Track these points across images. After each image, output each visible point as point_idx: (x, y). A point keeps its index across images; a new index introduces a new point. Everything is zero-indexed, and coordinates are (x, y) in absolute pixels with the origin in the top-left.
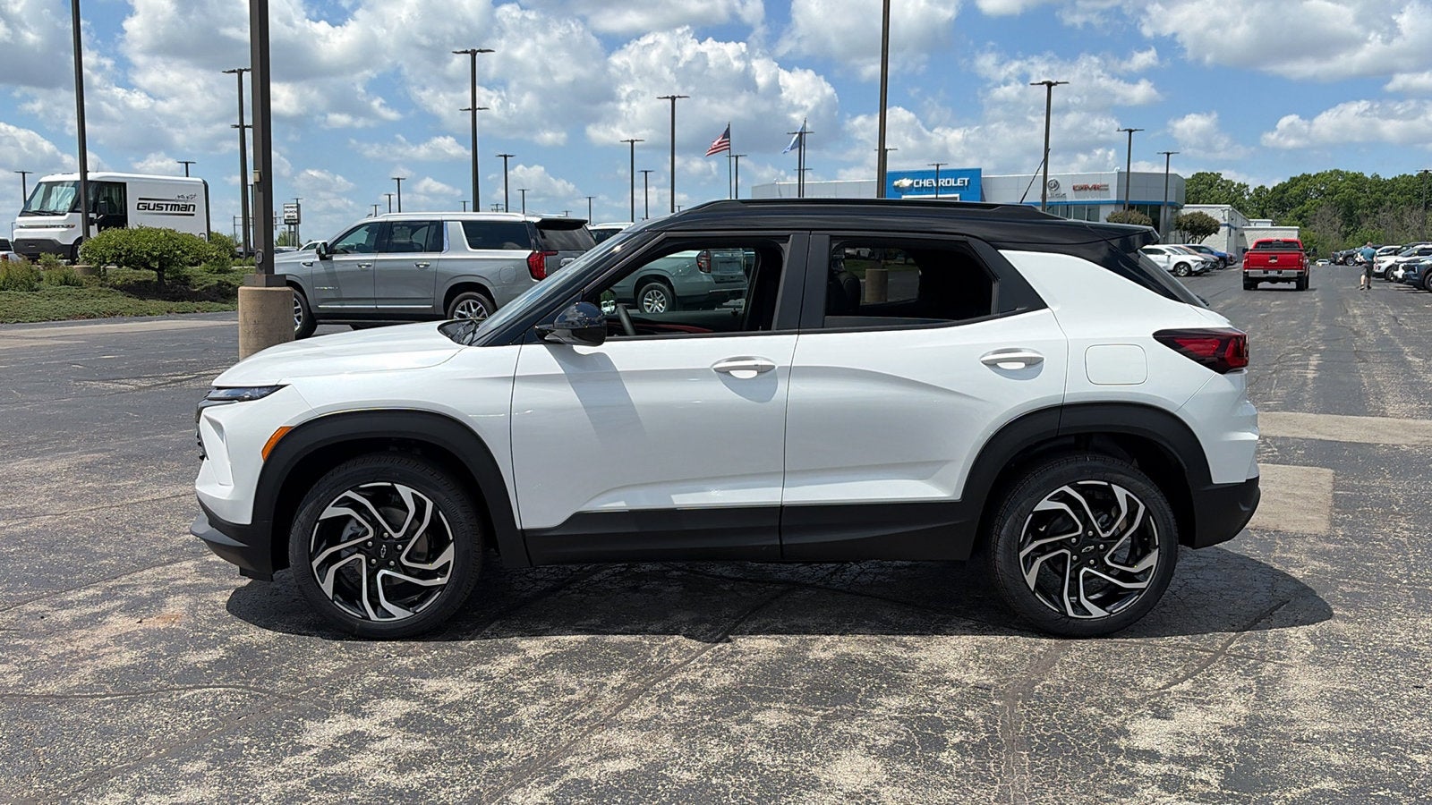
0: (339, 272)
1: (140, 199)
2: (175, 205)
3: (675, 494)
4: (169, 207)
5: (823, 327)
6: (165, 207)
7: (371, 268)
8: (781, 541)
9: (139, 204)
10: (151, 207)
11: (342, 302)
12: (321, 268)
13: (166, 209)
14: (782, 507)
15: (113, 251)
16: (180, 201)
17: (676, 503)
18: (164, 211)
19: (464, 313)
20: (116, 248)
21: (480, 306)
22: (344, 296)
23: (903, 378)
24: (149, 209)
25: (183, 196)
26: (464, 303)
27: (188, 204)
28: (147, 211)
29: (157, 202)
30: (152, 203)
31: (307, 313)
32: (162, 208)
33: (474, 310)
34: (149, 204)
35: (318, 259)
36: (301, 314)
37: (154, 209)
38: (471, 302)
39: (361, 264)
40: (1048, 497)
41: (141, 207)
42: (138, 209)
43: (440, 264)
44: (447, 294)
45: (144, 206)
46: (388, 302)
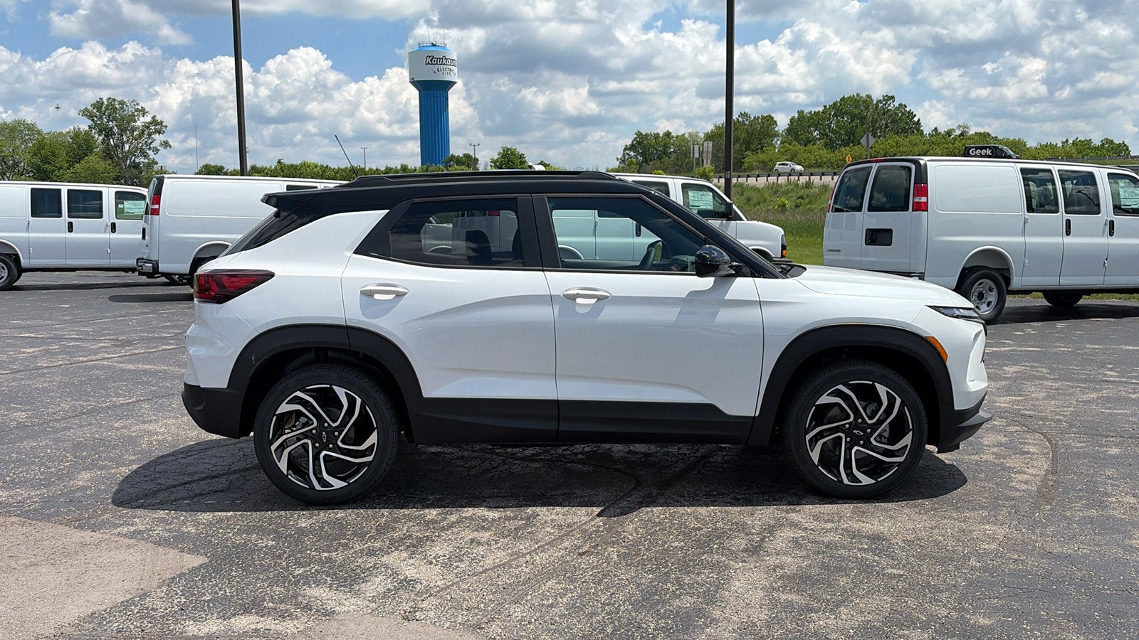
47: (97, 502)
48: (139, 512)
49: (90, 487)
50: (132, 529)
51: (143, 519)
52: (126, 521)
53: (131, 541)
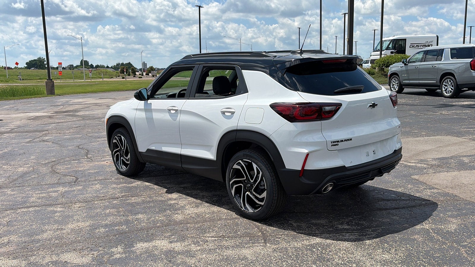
0: (409, 69)
1: (411, 44)
2: (424, 45)
3: (163, 147)
4: (422, 46)
5: (195, 97)
6: (420, 46)
7: (418, 68)
8: (182, 166)
9: (410, 46)
10: (415, 46)
11: (409, 80)
12: (404, 68)
13: (421, 47)
14: (181, 155)
15: (383, 63)
16: (427, 43)
17: (163, 149)
18: (420, 47)
19: (446, 84)
20: (384, 62)
21: (452, 81)
22: (410, 78)
23: (201, 115)
24: (414, 47)
25: (428, 42)
26: (446, 81)
27: (429, 44)
28: (413, 48)
29: (417, 45)
30: (415, 45)
31: (400, 84)
32: (419, 46)
33: (449, 83)
34: (414, 46)
35: (404, 65)
36: (398, 84)
37: (416, 47)
38: (449, 80)
39: (416, 66)
40: (236, 163)
41: (411, 47)
42: (410, 47)
43: (440, 65)
44: (441, 77)
45: (412, 46)
46: (422, 80)
47: (445, 207)
48: (427, 198)
49: (449, 217)
50: (432, 190)
51: (426, 194)
52: (434, 194)
53: (434, 186)
